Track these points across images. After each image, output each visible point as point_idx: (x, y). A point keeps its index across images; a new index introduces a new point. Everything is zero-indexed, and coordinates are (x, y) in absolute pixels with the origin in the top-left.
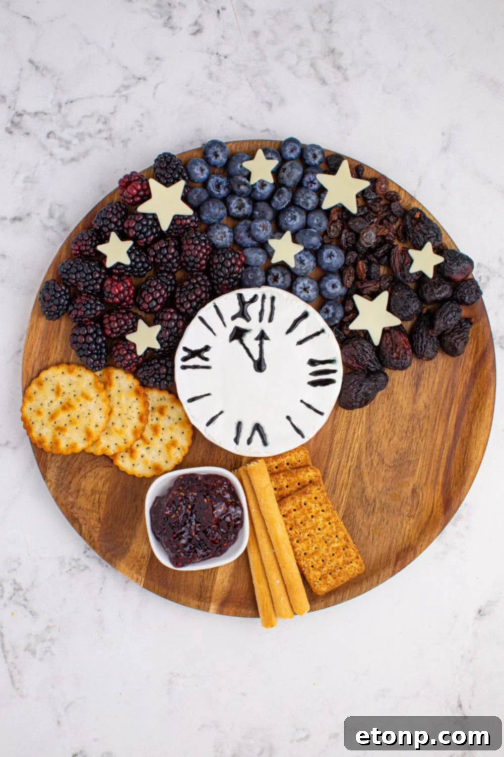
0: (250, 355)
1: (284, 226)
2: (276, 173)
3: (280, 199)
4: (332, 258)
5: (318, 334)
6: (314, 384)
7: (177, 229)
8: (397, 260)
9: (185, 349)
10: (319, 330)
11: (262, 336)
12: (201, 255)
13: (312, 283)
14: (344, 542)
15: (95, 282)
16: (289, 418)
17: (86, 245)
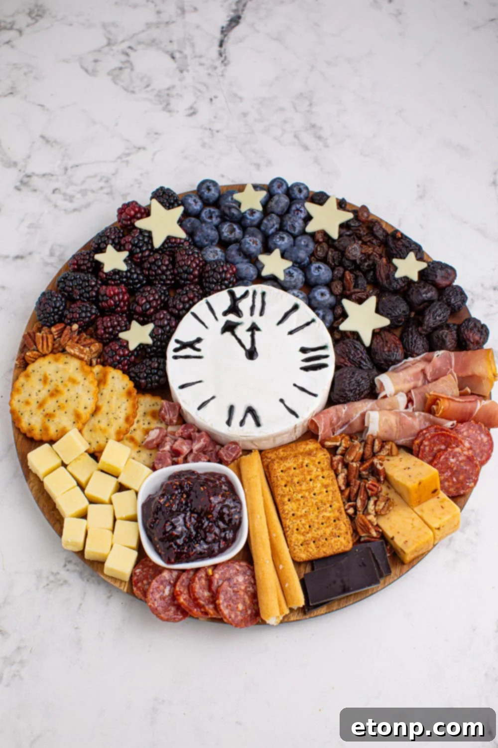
0: (243, 346)
1: (273, 246)
2: (265, 204)
3: (268, 221)
4: (320, 270)
5: (308, 324)
6: (306, 369)
7: (171, 247)
8: (382, 271)
9: (177, 341)
10: (309, 320)
11: (254, 328)
12: (194, 265)
13: (301, 293)
14: (337, 514)
15: (90, 289)
16: (282, 401)
17: (84, 260)
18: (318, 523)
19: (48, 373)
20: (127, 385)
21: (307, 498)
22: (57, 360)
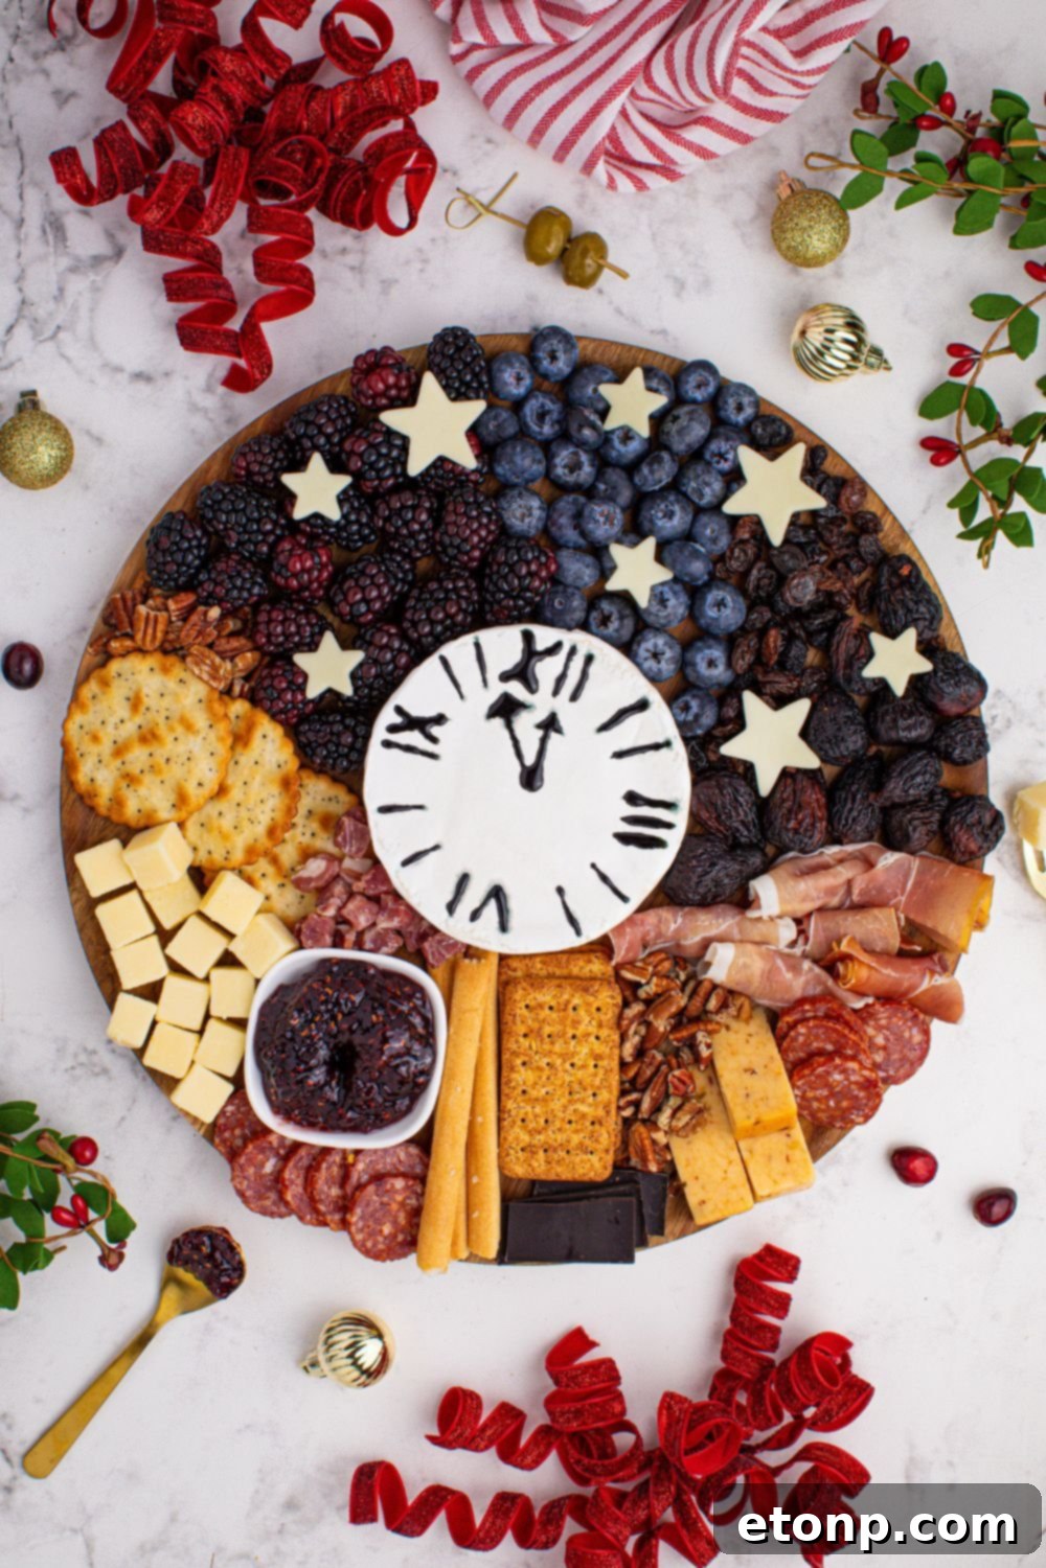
0: (519, 755)
1: (646, 525)
2: (658, 420)
3: (652, 472)
4: (723, 609)
5: (656, 747)
6: (625, 839)
7: (442, 478)
8: (843, 646)
9: (399, 710)
10: (661, 740)
11: (550, 725)
12: (475, 539)
13: (671, 648)
14: (601, 1112)
15: (260, 538)
16: (560, 891)
17: (261, 464)
18: (563, 1120)
19: (145, 690)
20: (286, 762)
21: (556, 1069)
22: (165, 670)
